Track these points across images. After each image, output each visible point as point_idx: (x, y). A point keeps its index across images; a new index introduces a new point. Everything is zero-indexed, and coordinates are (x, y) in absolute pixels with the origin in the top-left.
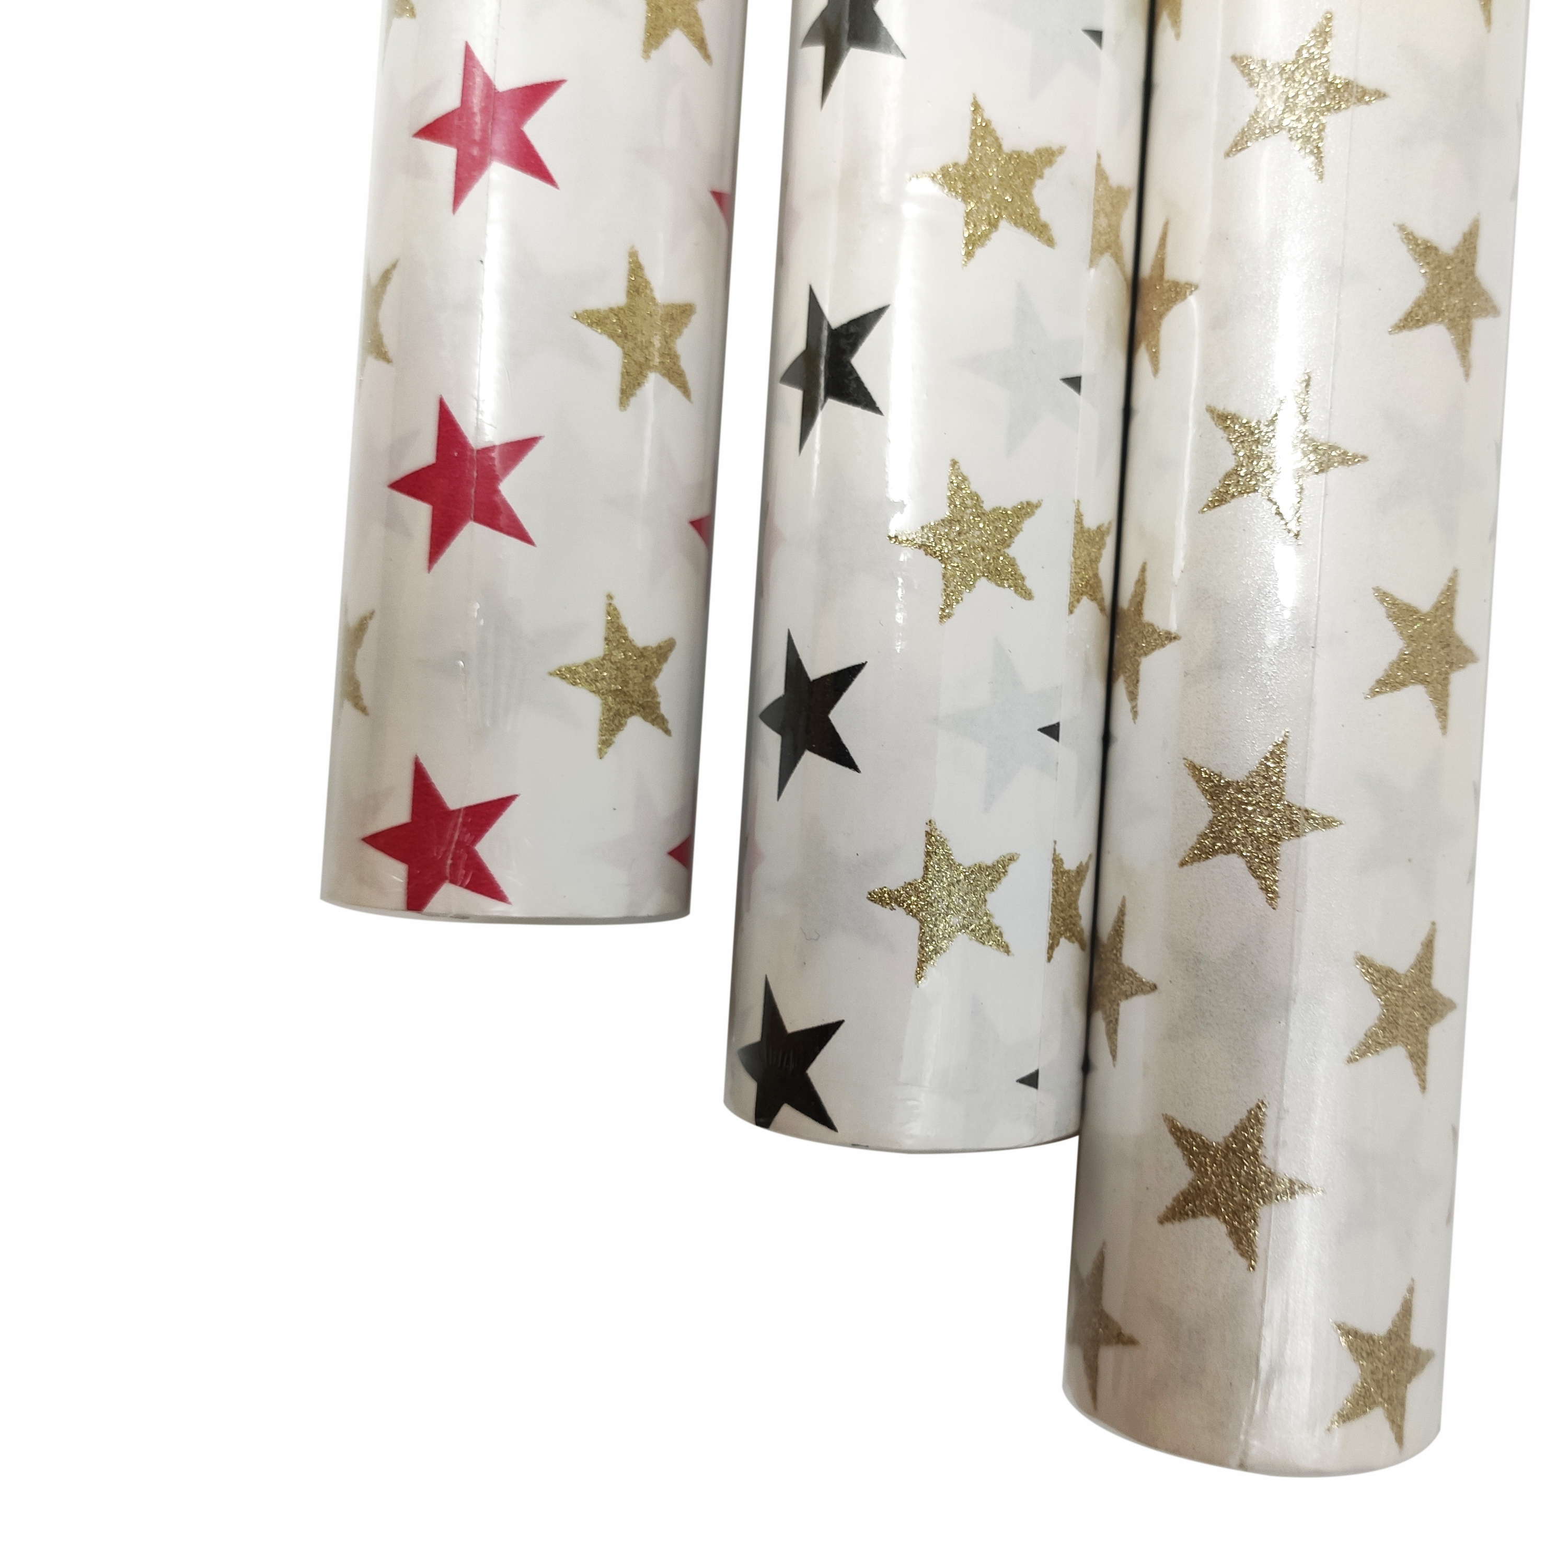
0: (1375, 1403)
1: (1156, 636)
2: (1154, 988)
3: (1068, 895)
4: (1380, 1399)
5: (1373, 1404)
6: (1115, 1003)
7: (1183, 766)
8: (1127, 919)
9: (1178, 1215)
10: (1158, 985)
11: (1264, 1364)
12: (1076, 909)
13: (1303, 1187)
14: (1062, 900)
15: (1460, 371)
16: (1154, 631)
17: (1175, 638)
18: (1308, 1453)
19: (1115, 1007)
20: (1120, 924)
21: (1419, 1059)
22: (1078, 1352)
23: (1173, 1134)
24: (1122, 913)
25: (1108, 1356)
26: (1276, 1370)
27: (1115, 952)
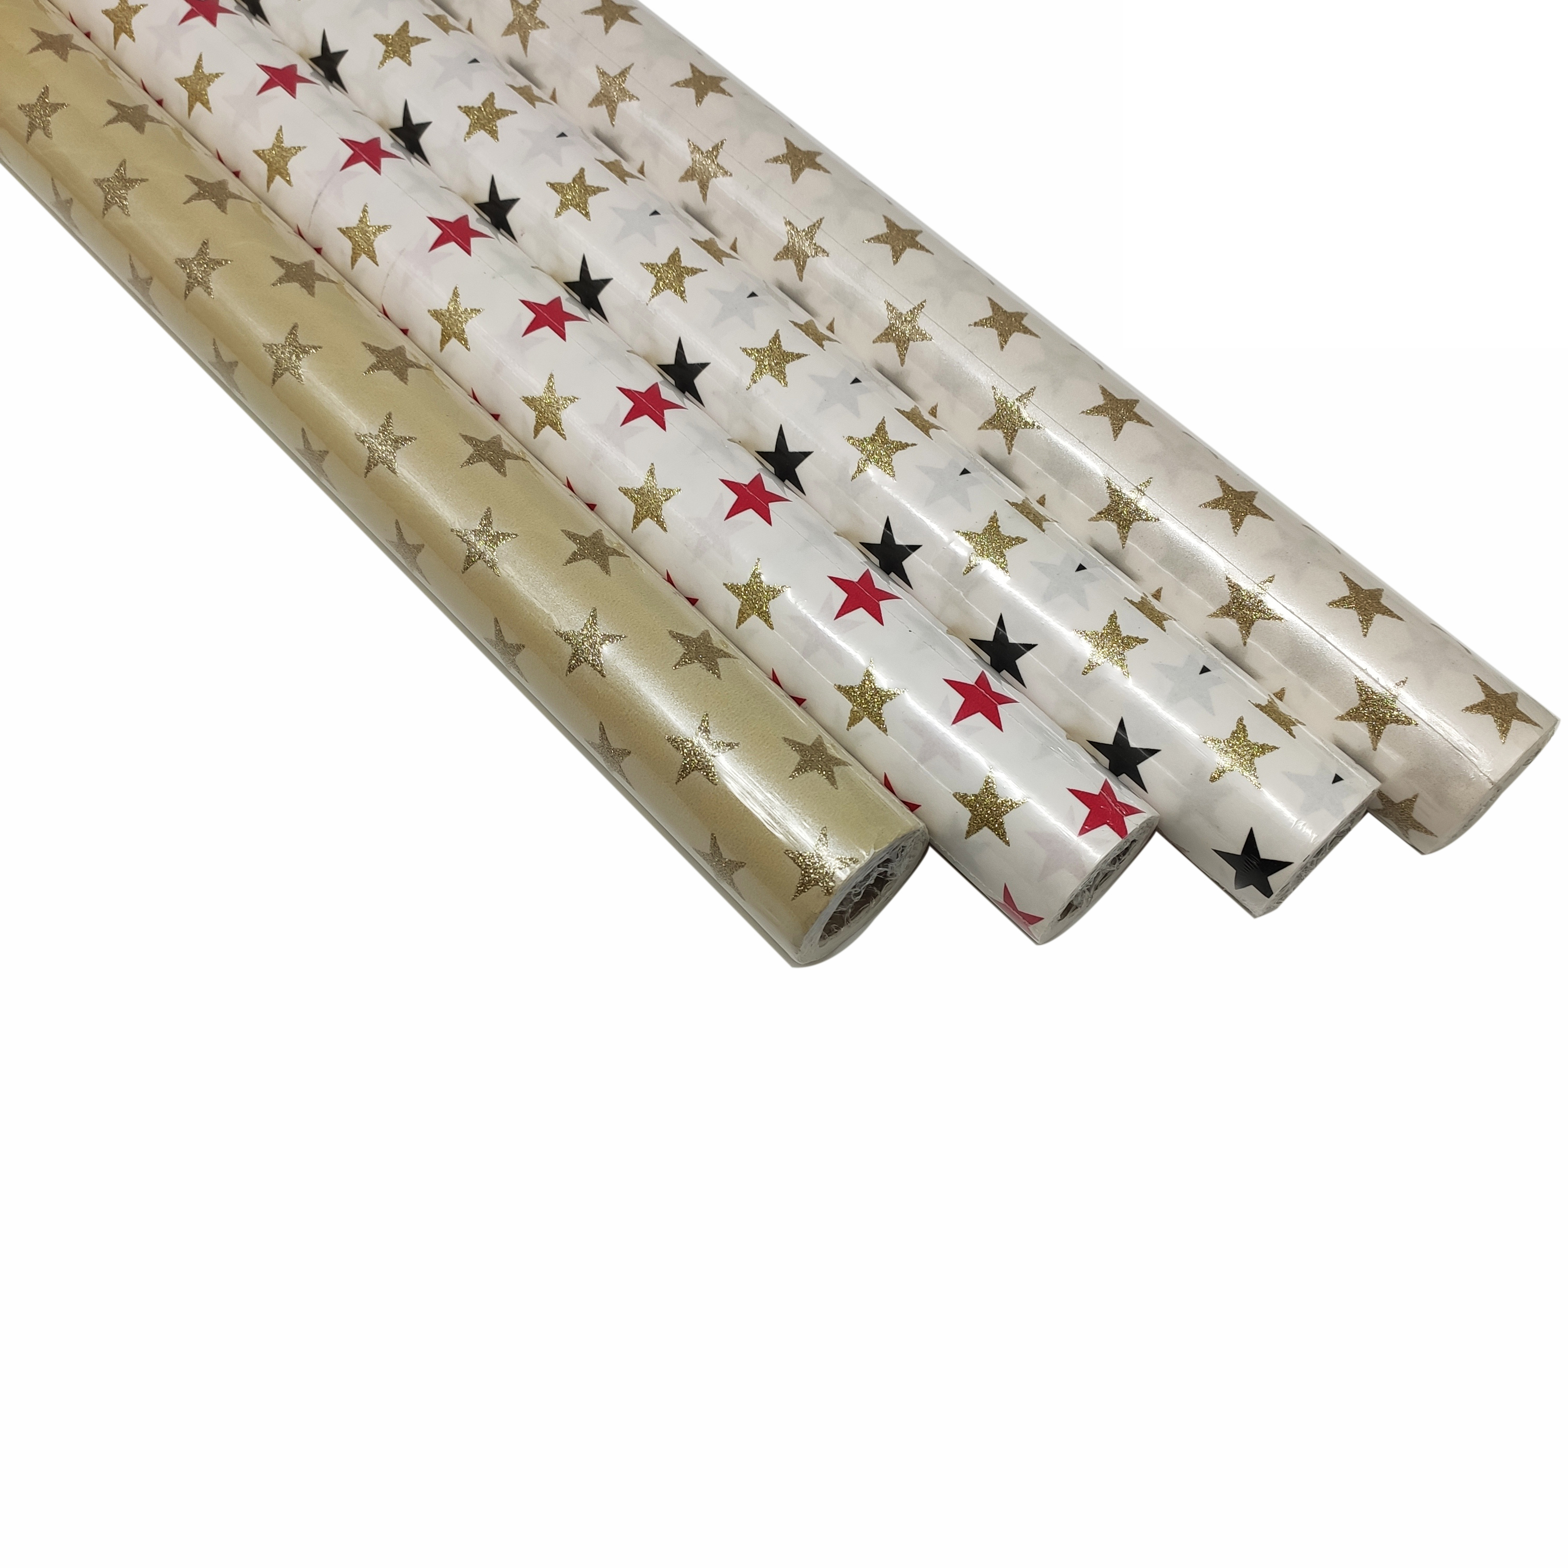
0: (1509, 720)
4: (1511, 718)
9: (1377, 738)
15: (1148, 426)
21: (1387, 612)
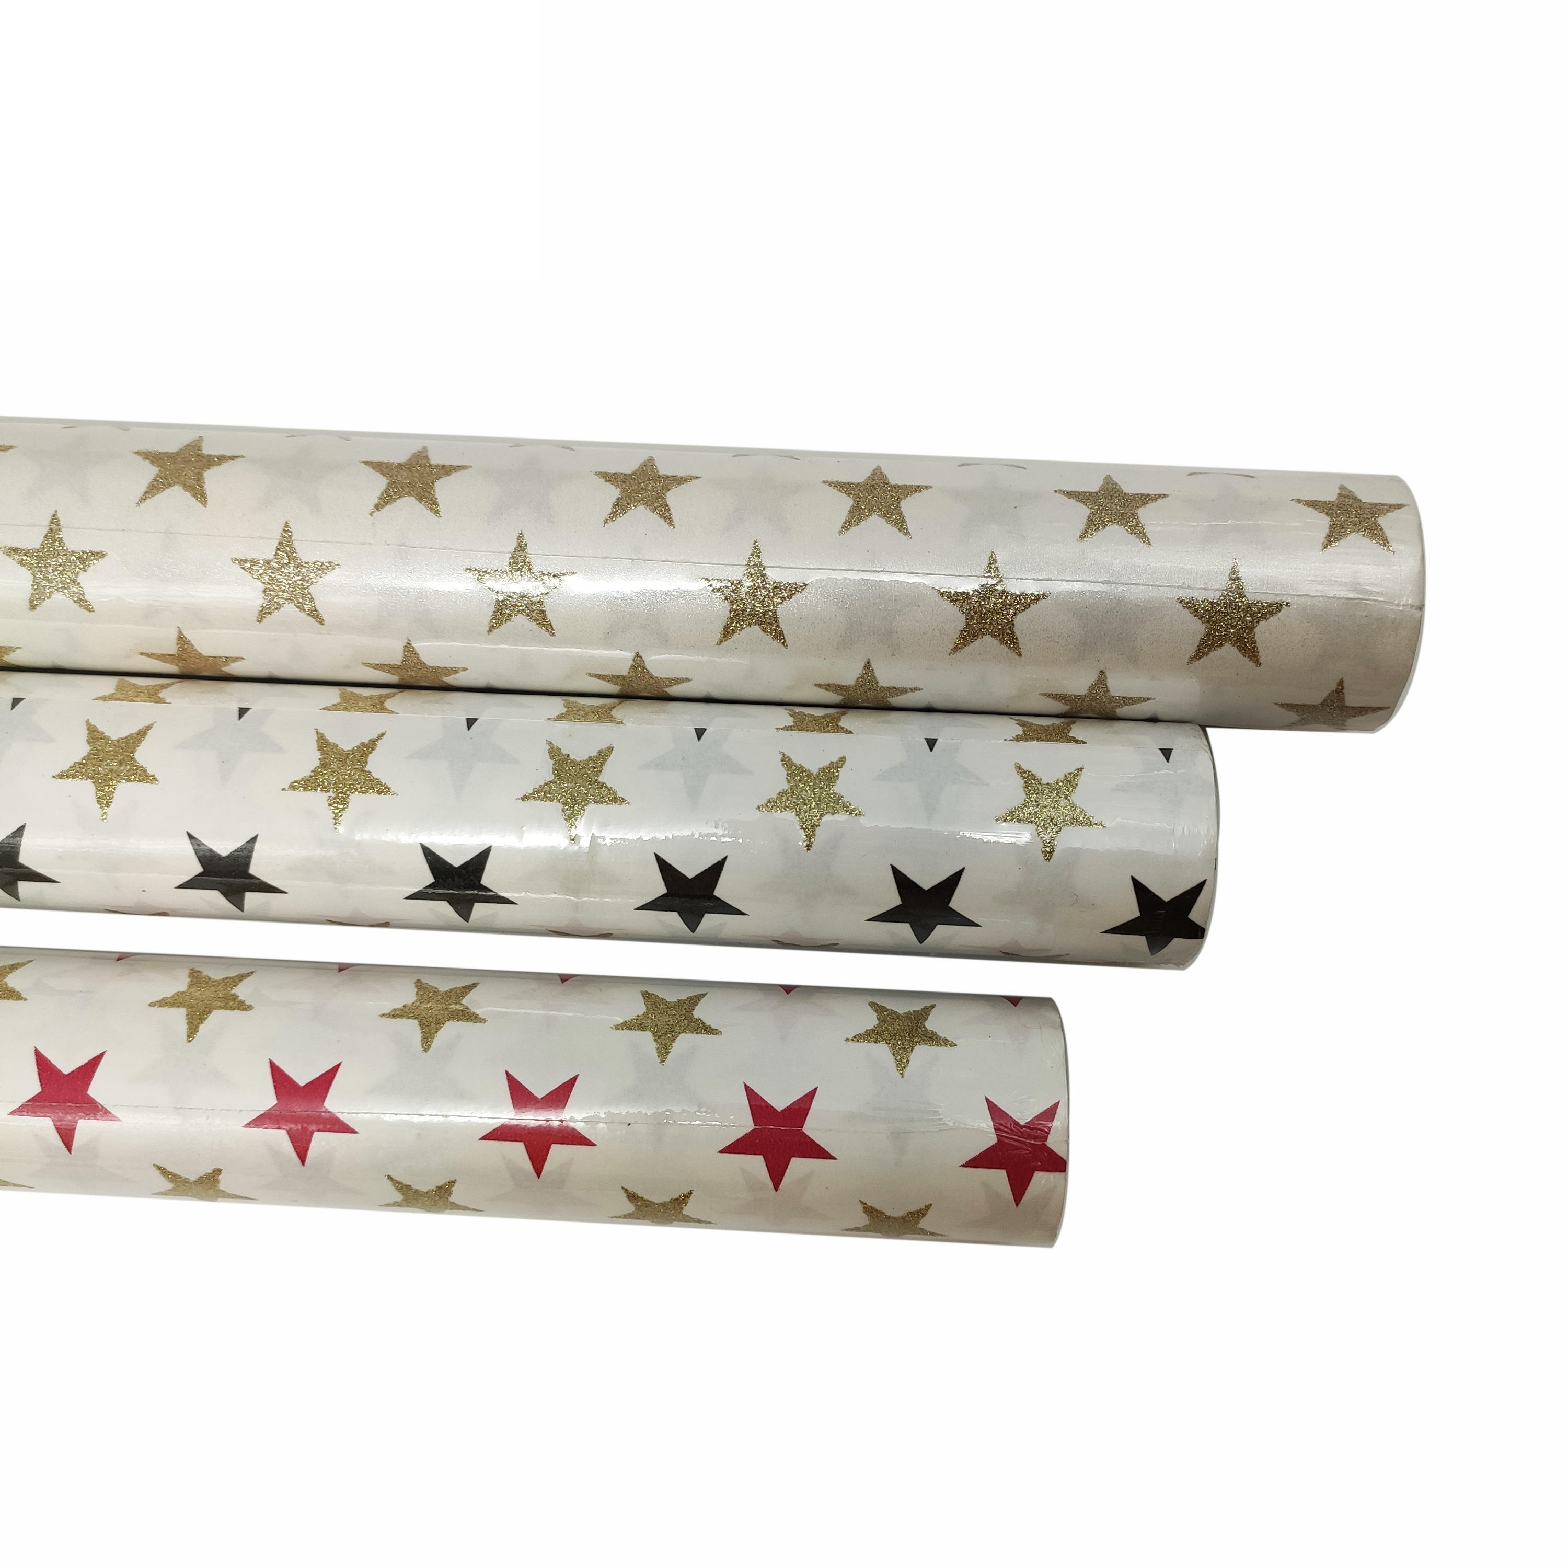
0: (1375, 523)
1: (865, 676)
2: (1102, 672)
3: (1039, 732)
4: (1373, 519)
5: (1376, 524)
6: (1111, 699)
7: (955, 655)
8: (1055, 692)
9: (1255, 653)
10: (1101, 670)
11: (1351, 595)
12: (1048, 726)
13: (1234, 572)
14: (1044, 735)
15: (694, 482)
16: (862, 677)
17: (868, 663)
18: (1408, 566)
19: (1114, 699)
20: (1058, 696)
21: (1145, 499)
22: (1351, 721)
23: (1200, 657)
24: (1050, 696)
25: (1351, 700)
26: (1356, 587)
27: (1077, 700)
